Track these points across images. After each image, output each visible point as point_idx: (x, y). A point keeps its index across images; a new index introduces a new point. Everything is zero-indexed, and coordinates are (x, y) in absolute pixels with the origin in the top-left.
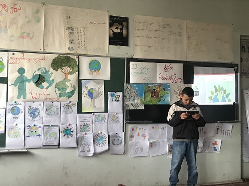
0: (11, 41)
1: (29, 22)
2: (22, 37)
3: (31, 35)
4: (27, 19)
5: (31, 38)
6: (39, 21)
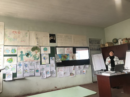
0: (18, 43)
1: (24, 37)
2: (22, 41)
3: (25, 41)
4: (23, 36)
5: (25, 42)
6: (27, 36)
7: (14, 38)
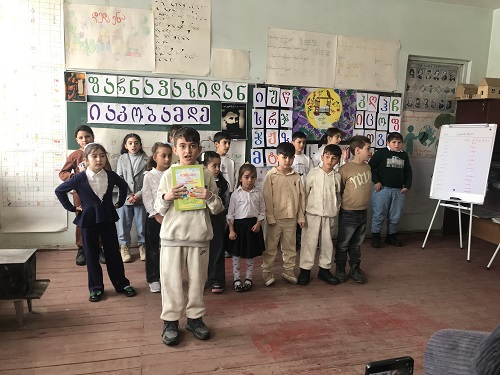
3: (139, 52)
4: (134, 31)
7: (100, 40)
